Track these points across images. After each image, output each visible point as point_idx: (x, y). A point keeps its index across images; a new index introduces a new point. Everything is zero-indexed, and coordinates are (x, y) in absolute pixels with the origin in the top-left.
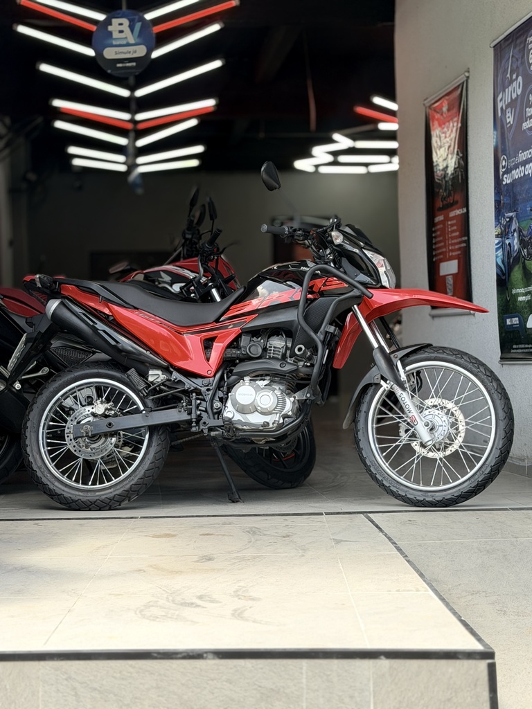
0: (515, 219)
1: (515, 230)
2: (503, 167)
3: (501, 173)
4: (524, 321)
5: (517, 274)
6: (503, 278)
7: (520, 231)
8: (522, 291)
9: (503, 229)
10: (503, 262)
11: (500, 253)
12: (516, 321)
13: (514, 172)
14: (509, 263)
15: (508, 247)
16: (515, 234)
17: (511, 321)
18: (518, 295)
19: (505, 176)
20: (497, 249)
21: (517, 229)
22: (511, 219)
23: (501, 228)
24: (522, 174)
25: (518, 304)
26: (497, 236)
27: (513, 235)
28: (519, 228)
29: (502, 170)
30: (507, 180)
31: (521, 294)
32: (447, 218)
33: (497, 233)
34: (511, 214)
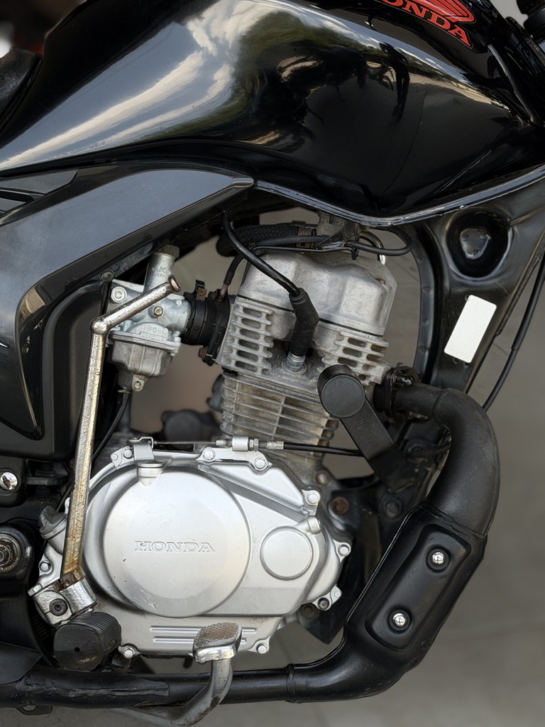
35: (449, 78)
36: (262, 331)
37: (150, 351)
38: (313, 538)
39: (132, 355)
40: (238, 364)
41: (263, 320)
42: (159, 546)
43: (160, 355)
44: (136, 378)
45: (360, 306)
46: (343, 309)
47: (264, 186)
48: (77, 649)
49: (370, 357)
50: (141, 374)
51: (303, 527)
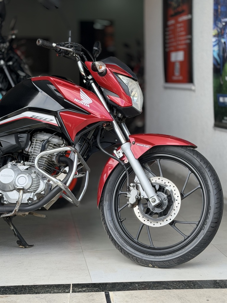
6: (218, 67)
9: (219, 30)
11: (216, 48)
15: (224, 45)
17: (224, 100)
20: (214, 46)
26: (215, 36)
32: (177, 22)
34: (226, 20)
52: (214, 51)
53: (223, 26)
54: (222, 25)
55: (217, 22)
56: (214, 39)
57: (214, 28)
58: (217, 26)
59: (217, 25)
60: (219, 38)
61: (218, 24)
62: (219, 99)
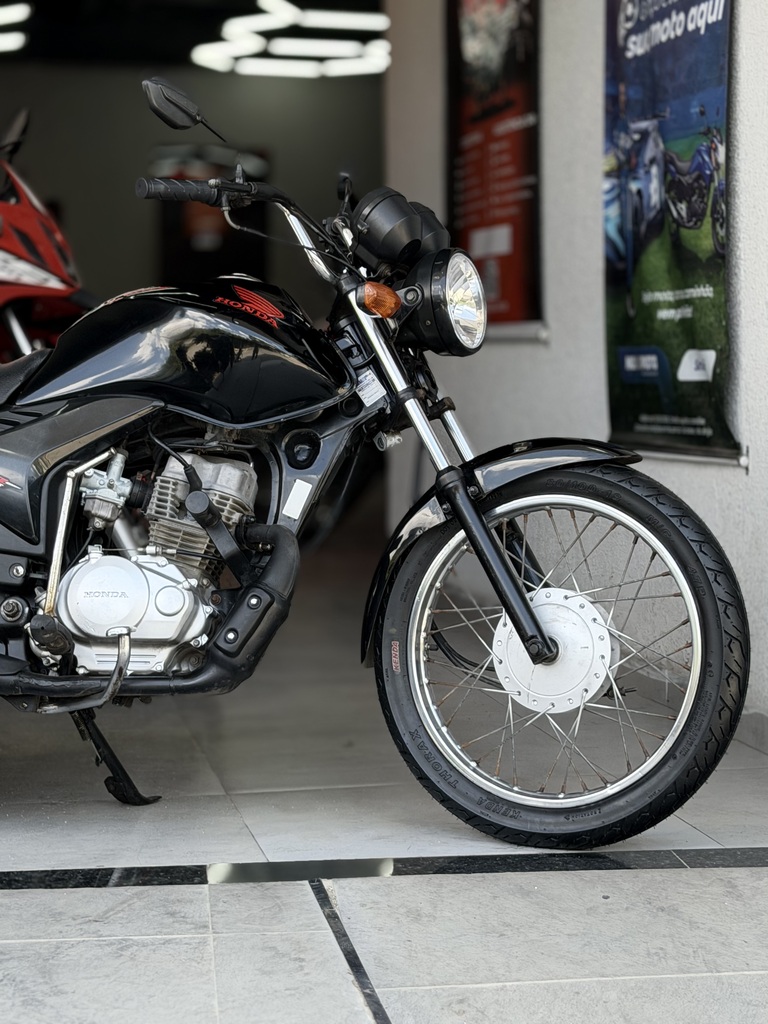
0: (654, 135)
1: (653, 161)
2: (628, 19)
3: (622, 32)
4: (670, 364)
5: (656, 258)
6: (621, 266)
7: (667, 163)
8: (667, 296)
9: (622, 157)
10: (621, 230)
11: (614, 211)
12: (649, 362)
13: (656, 27)
14: (636, 233)
15: (636, 198)
16: (654, 170)
17: (638, 363)
18: (657, 305)
19: (633, 38)
20: (608, 204)
21: (659, 156)
22: (645, 134)
23: (618, 158)
24: (679, 32)
25: (657, 326)
26: (608, 175)
27: (648, 173)
28: (665, 154)
29: (624, 26)
30: (636, 47)
31: (665, 304)
32: (490, 138)
33: (607, 168)
34: (643, 125)
35: (279, 351)
36: (169, 498)
37: (105, 504)
38: (185, 592)
39: (95, 505)
40: (157, 512)
41: (171, 486)
42: (97, 594)
43: (112, 506)
44: (97, 520)
45: (228, 481)
46: (218, 482)
47: (171, 407)
48: (43, 628)
49: (233, 507)
50: (99, 517)
51: (180, 586)
52: (607, 219)
53: (635, 142)
54: (632, 139)
55: (615, 133)
56: (607, 185)
57: (607, 151)
58: (616, 146)
59: (615, 140)
60: (623, 180)
61: (619, 138)
62: (623, 363)
